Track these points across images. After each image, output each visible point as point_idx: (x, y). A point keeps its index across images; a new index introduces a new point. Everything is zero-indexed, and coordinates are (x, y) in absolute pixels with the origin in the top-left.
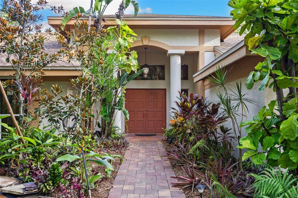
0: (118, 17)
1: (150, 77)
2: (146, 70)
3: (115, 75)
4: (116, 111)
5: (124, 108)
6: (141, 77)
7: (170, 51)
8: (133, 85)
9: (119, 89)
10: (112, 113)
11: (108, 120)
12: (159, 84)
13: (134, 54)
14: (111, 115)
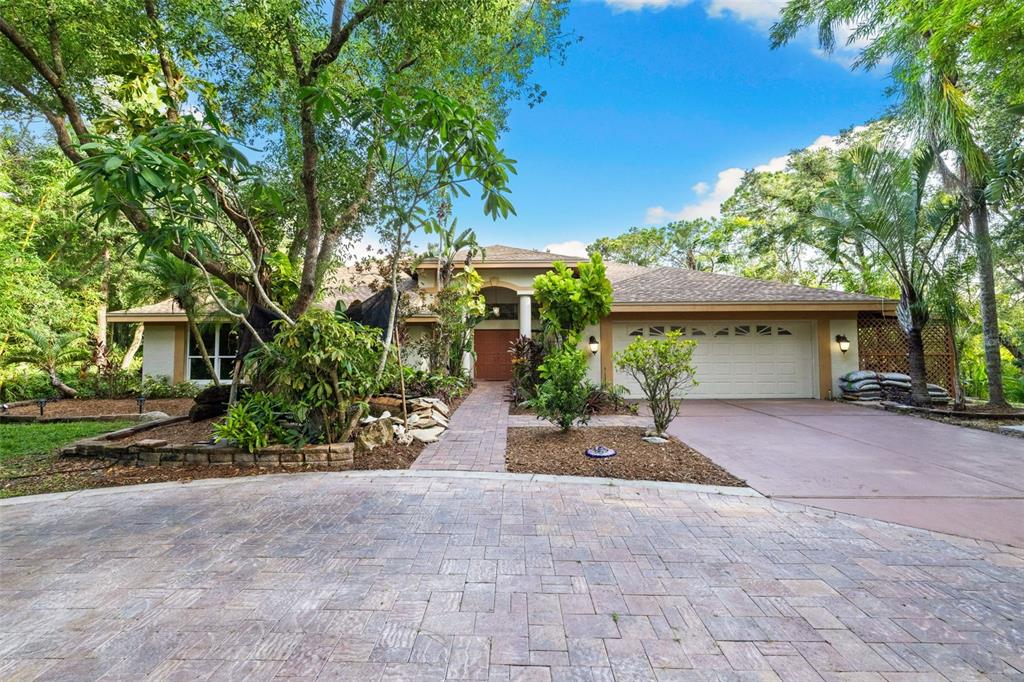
0: (467, 263)
1: (503, 316)
2: (496, 311)
3: (464, 320)
4: (465, 352)
5: (472, 350)
6: (493, 317)
7: (519, 293)
8: (484, 325)
9: (468, 332)
10: (461, 354)
11: (457, 361)
12: (510, 325)
13: (482, 298)
14: (460, 357)
